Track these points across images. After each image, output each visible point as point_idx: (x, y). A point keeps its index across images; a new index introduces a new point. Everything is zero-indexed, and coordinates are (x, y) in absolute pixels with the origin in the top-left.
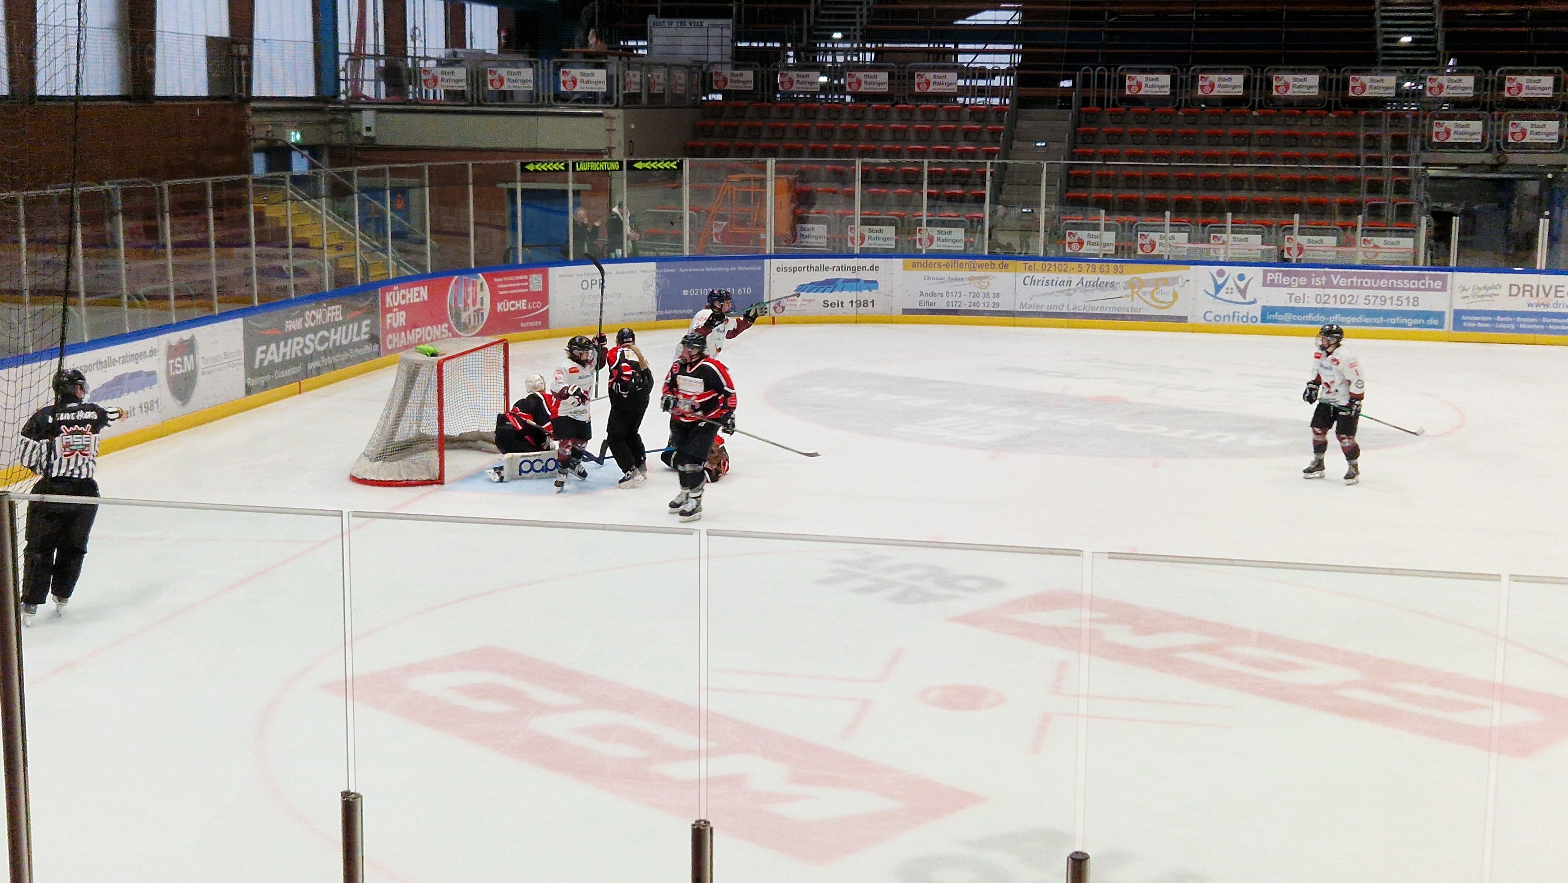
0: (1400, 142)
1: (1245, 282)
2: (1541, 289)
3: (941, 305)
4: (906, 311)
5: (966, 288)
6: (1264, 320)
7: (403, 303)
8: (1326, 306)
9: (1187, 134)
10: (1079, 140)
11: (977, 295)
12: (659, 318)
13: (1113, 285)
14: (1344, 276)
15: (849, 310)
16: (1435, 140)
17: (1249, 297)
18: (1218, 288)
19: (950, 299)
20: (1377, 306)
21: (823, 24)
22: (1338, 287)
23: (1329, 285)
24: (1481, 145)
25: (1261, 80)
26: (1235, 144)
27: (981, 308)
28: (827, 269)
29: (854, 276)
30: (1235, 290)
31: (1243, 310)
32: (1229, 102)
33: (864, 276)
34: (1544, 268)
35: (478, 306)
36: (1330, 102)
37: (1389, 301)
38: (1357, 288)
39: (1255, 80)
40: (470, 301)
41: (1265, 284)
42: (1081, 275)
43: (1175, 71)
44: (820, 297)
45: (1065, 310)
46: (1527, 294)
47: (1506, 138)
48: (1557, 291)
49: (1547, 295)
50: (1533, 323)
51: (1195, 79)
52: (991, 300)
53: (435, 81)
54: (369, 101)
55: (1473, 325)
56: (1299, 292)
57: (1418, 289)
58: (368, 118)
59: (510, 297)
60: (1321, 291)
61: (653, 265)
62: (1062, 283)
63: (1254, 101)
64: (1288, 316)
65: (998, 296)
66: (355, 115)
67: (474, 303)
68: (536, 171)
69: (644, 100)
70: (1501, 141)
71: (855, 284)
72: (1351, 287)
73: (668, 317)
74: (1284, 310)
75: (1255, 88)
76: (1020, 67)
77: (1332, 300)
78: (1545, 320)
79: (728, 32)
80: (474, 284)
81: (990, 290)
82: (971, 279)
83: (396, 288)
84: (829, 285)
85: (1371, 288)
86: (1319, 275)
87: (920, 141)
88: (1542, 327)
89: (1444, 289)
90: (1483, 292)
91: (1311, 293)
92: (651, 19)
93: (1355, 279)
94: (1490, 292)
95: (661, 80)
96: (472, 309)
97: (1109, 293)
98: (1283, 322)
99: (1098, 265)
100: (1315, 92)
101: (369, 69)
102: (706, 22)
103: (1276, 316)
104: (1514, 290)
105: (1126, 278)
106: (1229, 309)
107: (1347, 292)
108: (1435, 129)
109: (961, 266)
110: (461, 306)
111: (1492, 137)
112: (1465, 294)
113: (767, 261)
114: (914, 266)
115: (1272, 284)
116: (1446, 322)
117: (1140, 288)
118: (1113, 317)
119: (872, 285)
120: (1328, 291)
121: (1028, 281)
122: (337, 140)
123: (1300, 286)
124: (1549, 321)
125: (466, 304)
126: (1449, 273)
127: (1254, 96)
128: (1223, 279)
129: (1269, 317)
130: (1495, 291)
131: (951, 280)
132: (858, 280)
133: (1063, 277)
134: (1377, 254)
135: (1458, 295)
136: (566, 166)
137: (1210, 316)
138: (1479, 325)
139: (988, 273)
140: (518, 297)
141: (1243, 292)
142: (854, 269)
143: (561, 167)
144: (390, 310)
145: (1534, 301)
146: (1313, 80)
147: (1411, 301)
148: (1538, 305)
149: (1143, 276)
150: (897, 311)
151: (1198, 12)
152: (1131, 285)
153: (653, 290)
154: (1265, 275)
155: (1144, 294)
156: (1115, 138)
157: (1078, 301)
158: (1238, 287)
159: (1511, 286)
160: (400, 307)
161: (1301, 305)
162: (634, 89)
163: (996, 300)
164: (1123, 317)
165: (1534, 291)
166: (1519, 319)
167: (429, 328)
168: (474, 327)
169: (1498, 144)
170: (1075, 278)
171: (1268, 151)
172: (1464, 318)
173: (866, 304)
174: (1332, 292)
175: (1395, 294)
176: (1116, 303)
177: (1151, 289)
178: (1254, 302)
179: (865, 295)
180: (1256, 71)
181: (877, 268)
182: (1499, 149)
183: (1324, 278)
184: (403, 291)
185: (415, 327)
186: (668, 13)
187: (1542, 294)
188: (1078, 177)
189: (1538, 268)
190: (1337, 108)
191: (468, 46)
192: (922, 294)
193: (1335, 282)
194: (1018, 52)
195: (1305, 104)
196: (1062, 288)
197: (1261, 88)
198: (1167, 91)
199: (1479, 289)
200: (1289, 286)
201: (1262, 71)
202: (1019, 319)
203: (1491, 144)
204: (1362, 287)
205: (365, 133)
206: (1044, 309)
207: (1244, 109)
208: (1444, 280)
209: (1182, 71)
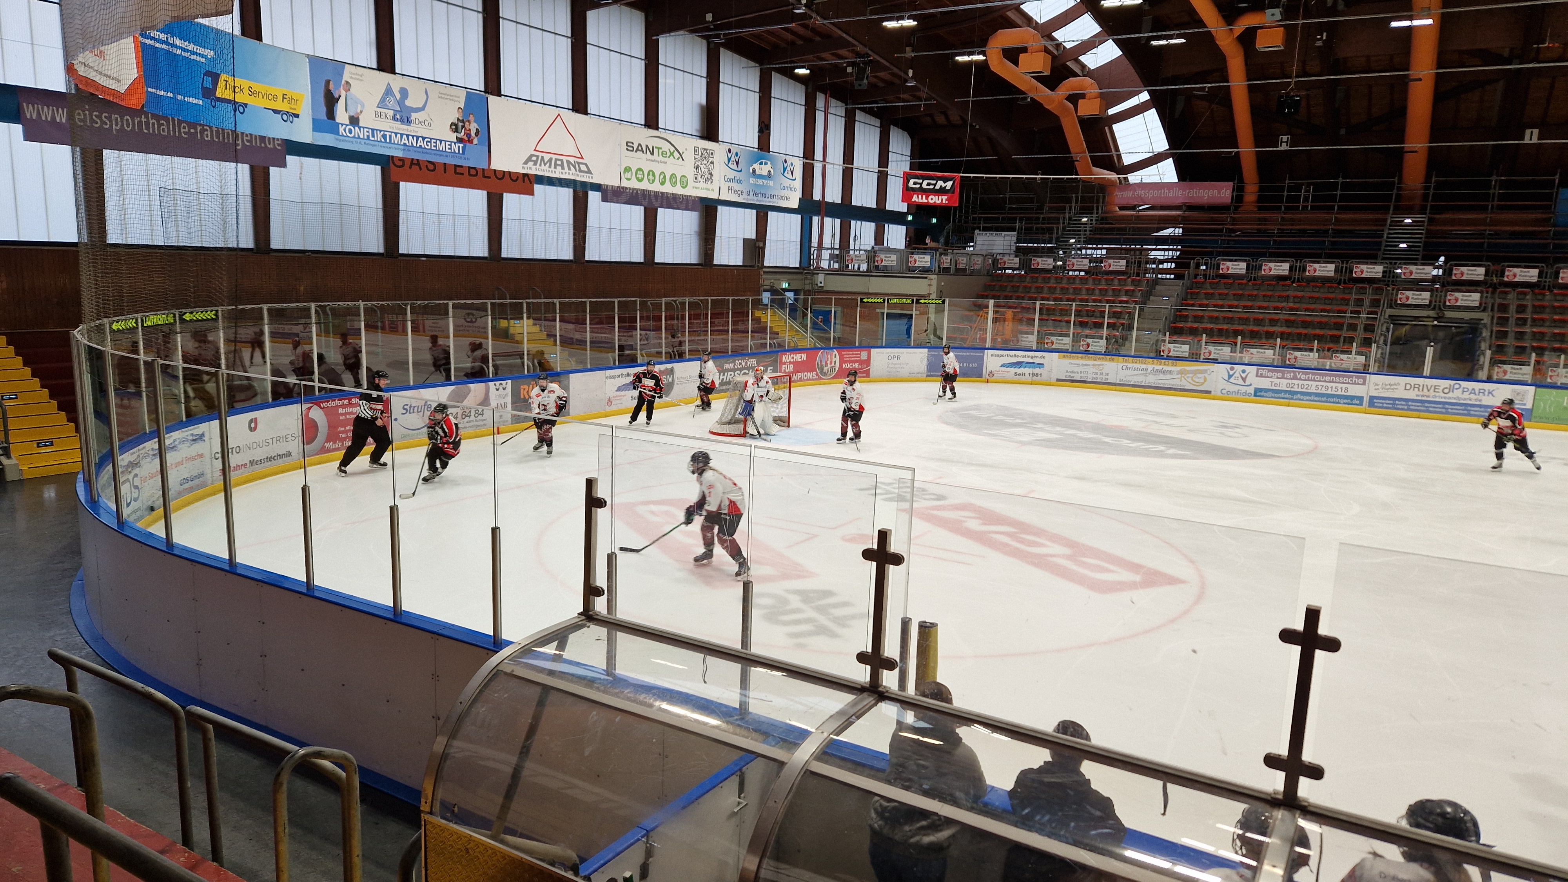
0: (1376, 303)
1: (1245, 374)
2: (1425, 387)
3: (1077, 377)
4: (1058, 380)
5: (1091, 370)
6: (1255, 395)
7: (792, 360)
8: (1292, 389)
9: (1251, 295)
10: (1189, 297)
11: (1097, 374)
12: (928, 376)
13: (1170, 372)
14: (1303, 373)
15: (1028, 378)
16: (1399, 302)
17: (1247, 383)
18: (1230, 376)
19: (1082, 375)
20: (1323, 391)
21: (1067, 234)
22: (1300, 379)
23: (1295, 378)
24: (1429, 306)
25: (1300, 267)
26: (1279, 302)
27: (1098, 380)
28: (1018, 356)
29: (1031, 361)
30: (1240, 378)
31: (1243, 389)
32: (1281, 278)
33: (1037, 361)
34: (1428, 375)
35: (833, 365)
36: (1341, 280)
37: (1330, 389)
38: (1311, 380)
39: (1296, 266)
40: (829, 362)
41: (1257, 376)
42: (1153, 366)
43: (1249, 260)
44: (1013, 370)
45: (1143, 384)
46: (1416, 389)
47: (1445, 302)
48: (1435, 388)
49: (1428, 391)
50: (1418, 406)
51: (1261, 266)
52: (1104, 377)
53: (852, 260)
54: (823, 269)
55: (1381, 405)
56: (1277, 381)
57: (1348, 383)
58: (821, 277)
59: (850, 362)
60: (1290, 381)
61: (926, 350)
62: (1143, 370)
63: (1295, 278)
64: (1270, 394)
65: (1107, 374)
66: (815, 276)
67: (831, 363)
68: (868, 302)
69: (953, 271)
70: (1441, 304)
71: (1031, 364)
72: (1308, 380)
73: (932, 376)
74: (1267, 390)
75: (1296, 271)
76: (1178, 257)
77: (1296, 387)
78: (1426, 405)
79: (1014, 239)
80: (831, 354)
81: (1103, 372)
82: (1094, 365)
83: (788, 353)
84: (1019, 364)
85: (1320, 381)
86: (1290, 372)
87: (1114, 295)
88: (1425, 409)
89: (1364, 384)
90: (1388, 387)
91: (1284, 382)
92: (977, 232)
93: (1310, 376)
94: (1392, 387)
95: (979, 262)
96: (829, 366)
97: (1168, 376)
98: (1267, 397)
99: (1163, 361)
100: (1332, 274)
101: (826, 254)
102: (1004, 233)
103: (1263, 394)
104: (1408, 387)
105: (1179, 368)
106: (1236, 388)
107: (1305, 383)
108: (1400, 296)
109: (1089, 358)
110: (824, 364)
111: (1435, 302)
112: (1377, 387)
113: (986, 351)
114: (1064, 357)
115: (1261, 376)
116: (1364, 402)
117: (1186, 374)
118: (1170, 389)
119: (1041, 365)
120: (1294, 381)
121: (1124, 367)
122: (807, 287)
123: (1278, 378)
124: (1429, 405)
125: (826, 363)
126: (1368, 375)
127: (1295, 275)
128: (1233, 372)
129: (1258, 394)
130: (1395, 387)
131: (1083, 365)
132: (1033, 363)
133: (1143, 366)
134: (1342, 364)
135: (1372, 387)
136: (884, 300)
137: (1224, 392)
138: (1385, 405)
139: (1103, 363)
140: (855, 362)
141: (1244, 379)
142: (1032, 357)
143: (881, 301)
144: (785, 363)
145: (1421, 393)
146: (1332, 267)
147: (1344, 389)
148: (1423, 396)
149: (1188, 368)
150: (1054, 381)
151: (1278, 229)
152: (1180, 372)
153: (925, 362)
154: (1258, 369)
155: (1188, 377)
156: (1209, 296)
157: (1151, 380)
158: (1241, 377)
159: (1406, 384)
160: (790, 363)
161: (1278, 388)
162: (946, 265)
163: (1107, 377)
164: (1175, 389)
165: (1421, 388)
166: (1410, 403)
167: (806, 373)
168: (830, 375)
169: (1439, 305)
170: (1150, 367)
171: (1297, 305)
172: (1375, 401)
173: (1037, 375)
174: (1296, 382)
175: (1334, 385)
176: (1171, 382)
177: (1191, 375)
178: (1251, 385)
179: (1037, 370)
180: (1297, 261)
181: (1044, 357)
182: (1440, 309)
183: (1292, 374)
184: (792, 355)
185: (798, 372)
186: (985, 229)
187: (1425, 389)
188: (1181, 316)
189: (1424, 374)
190: (1345, 283)
191: (885, 244)
192: (1067, 372)
193: (1299, 377)
194: (1178, 250)
195: (1325, 280)
196: (1143, 372)
197: (1299, 271)
198: (1244, 272)
199: (1386, 385)
200: (1271, 377)
201: (1301, 262)
202: (1118, 387)
203: (1435, 305)
204: (1315, 380)
205: (820, 285)
206: (1132, 383)
207: (1288, 282)
208: (1365, 379)
209: (1253, 261)
